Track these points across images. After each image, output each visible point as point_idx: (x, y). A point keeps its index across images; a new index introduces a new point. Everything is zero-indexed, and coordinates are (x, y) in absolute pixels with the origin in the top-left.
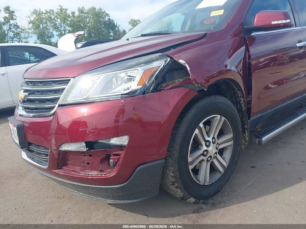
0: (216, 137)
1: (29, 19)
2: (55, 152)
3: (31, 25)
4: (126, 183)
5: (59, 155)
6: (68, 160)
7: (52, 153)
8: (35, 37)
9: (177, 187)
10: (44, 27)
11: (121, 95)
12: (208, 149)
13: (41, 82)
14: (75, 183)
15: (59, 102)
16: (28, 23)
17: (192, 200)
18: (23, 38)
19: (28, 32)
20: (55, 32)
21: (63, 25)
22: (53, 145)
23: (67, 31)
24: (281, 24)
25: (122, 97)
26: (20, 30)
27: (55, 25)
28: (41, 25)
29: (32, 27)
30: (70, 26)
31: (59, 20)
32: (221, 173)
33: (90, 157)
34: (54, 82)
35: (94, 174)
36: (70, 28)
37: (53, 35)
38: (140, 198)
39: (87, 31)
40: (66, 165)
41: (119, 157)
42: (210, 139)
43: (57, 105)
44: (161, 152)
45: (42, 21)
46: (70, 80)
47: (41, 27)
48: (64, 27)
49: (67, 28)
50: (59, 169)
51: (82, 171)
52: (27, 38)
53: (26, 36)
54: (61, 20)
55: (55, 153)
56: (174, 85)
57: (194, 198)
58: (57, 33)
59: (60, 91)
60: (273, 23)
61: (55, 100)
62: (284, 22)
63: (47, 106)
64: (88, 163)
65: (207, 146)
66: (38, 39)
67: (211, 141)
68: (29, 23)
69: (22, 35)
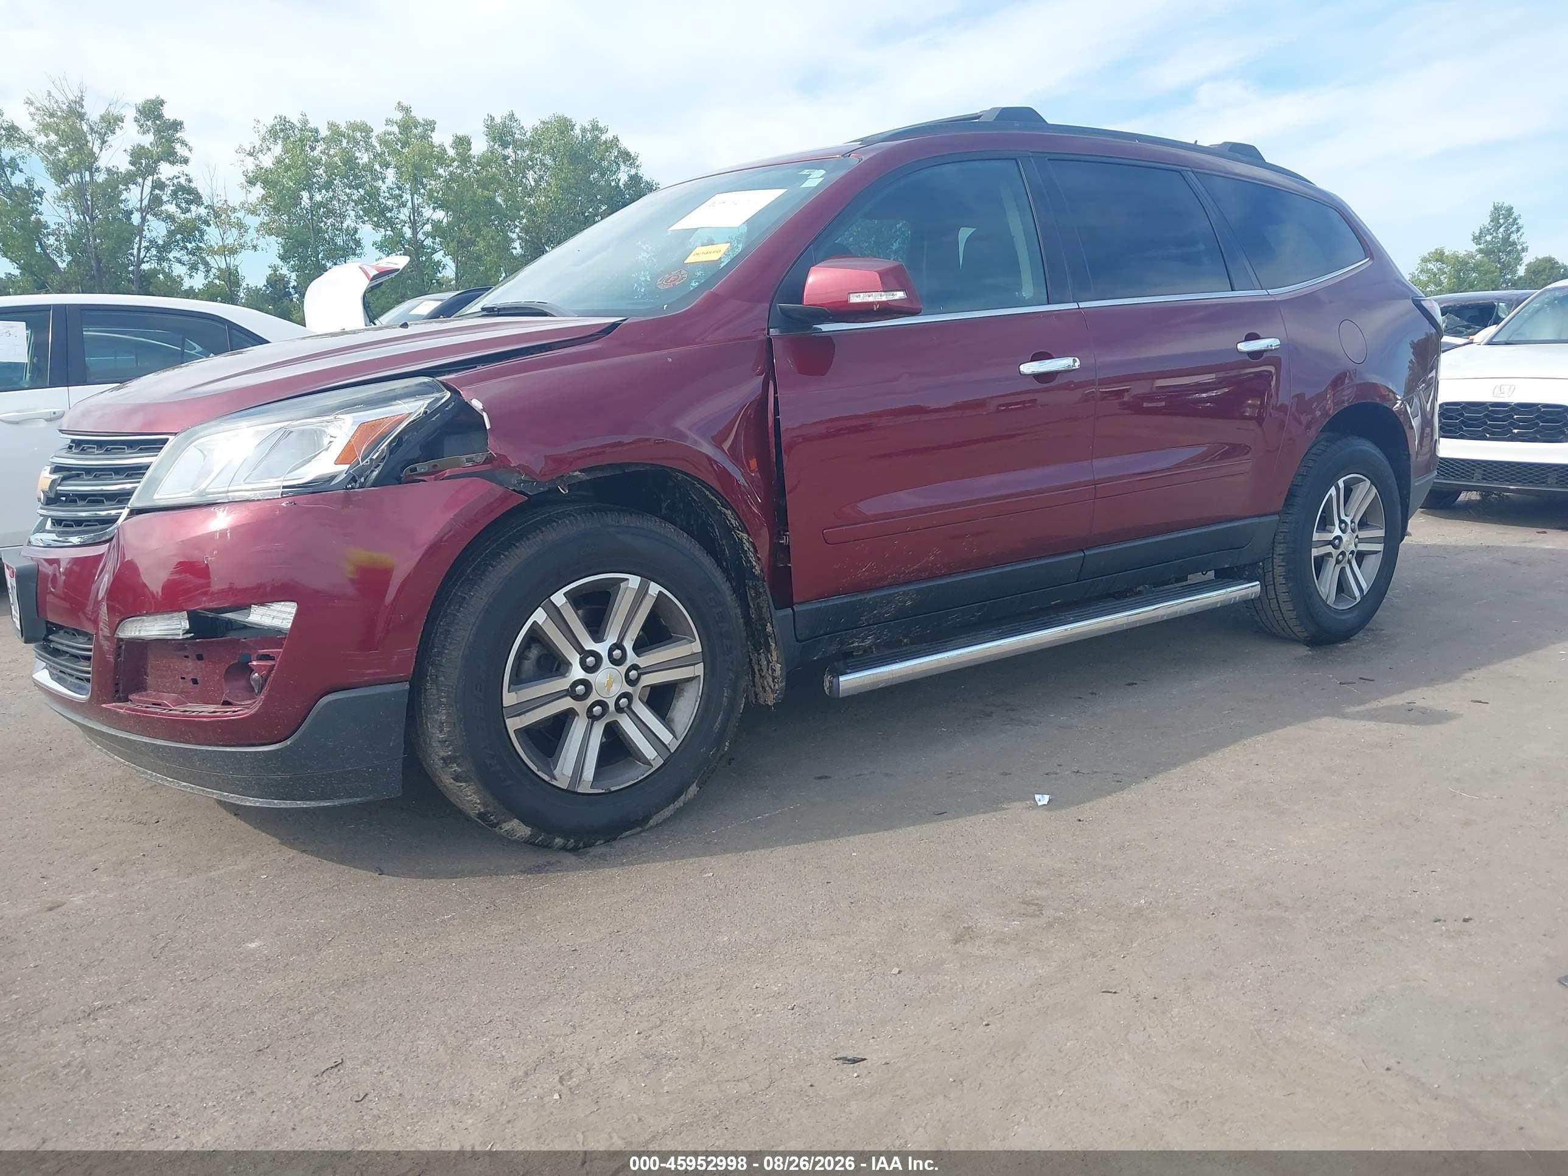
0: (628, 645)
1: (250, 164)
2: (106, 645)
3: (258, 191)
4: (289, 742)
5: (119, 655)
6: (146, 674)
7: (99, 647)
8: (272, 246)
9: (457, 778)
10: (321, 205)
11: (284, 487)
12: (589, 677)
13: (100, 444)
14: (159, 742)
15: (134, 502)
16: (243, 179)
17: (519, 829)
18: (212, 252)
19: (240, 225)
20: (368, 227)
21: (407, 196)
22: (101, 625)
23: (428, 228)
24: (872, 304)
25: (287, 493)
26: (203, 211)
27: (374, 194)
28: (305, 194)
29: (264, 198)
30: (442, 205)
31: (391, 174)
32: (647, 762)
33: (199, 662)
34: (131, 445)
35: (205, 710)
36: (440, 215)
37: (358, 243)
38: (339, 798)
39: (525, 230)
40: (139, 686)
41: (270, 663)
42: (602, 648)
43: (126, 512)
44: (395, 658)
45: (310, 175)
46: (165, 441)
47: (305, 201)
48: (416, 210)
49: (427, 212)
50: (119, 700)
51: (178, 702)
52: (233, 252)
53: (229, 241)
54: (399, 173)
55: (106, 648)
56: (456, 470)
57: (524, 820)
58: (379, 235)
59: (138, 471)
60: (855, 299)
61: (122, 498)
62: (884, 297)
63: (103, 513)
64: (195, 681)
65: (588, 669)
66: (282, 258)
67: (604, 654)
68: (252, 182)
69: (213, 235)
